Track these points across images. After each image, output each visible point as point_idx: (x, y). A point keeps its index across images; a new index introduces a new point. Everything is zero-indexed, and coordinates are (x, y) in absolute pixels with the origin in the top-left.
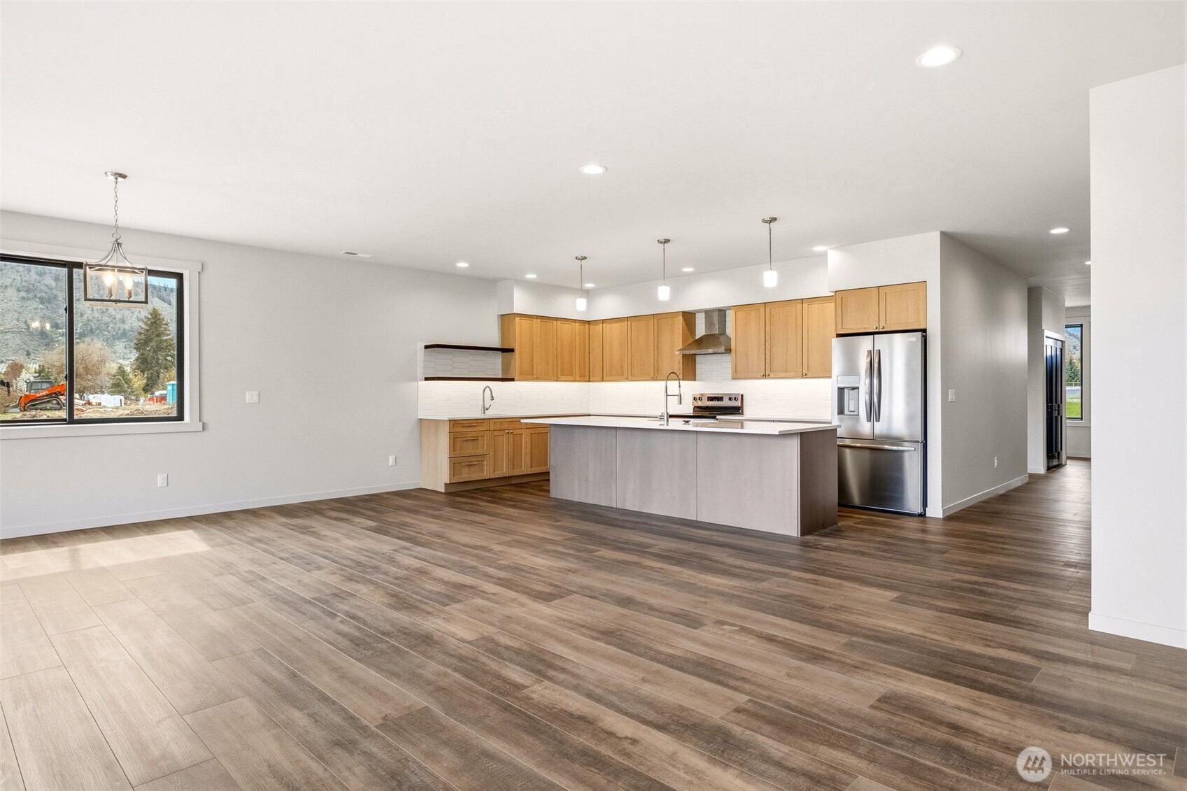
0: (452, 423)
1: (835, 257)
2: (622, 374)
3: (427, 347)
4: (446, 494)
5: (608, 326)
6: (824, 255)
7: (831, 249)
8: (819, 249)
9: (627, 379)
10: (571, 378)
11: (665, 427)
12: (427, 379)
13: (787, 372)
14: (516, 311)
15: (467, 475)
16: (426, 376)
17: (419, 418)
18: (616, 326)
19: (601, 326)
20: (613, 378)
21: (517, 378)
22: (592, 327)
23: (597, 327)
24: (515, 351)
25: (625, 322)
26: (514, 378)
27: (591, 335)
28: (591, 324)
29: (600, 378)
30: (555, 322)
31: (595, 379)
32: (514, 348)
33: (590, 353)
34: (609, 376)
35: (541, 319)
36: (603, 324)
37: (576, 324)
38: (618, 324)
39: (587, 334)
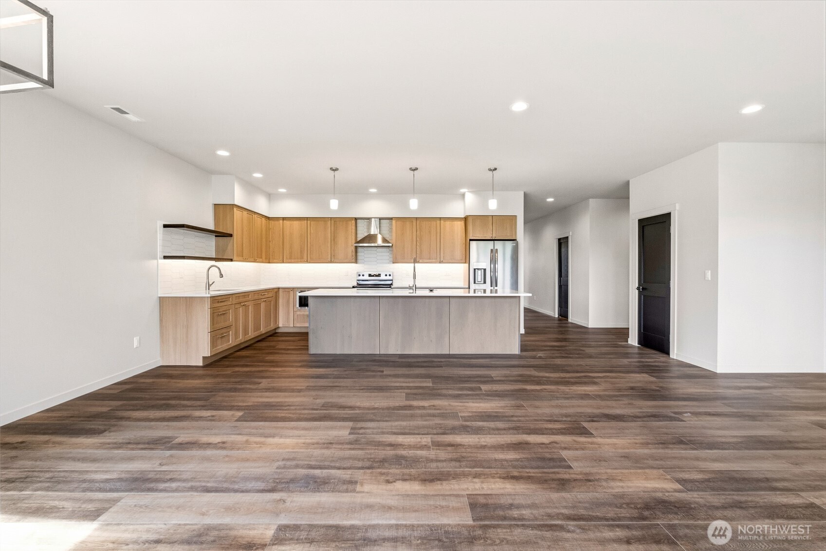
0: (212, 299)
1: (470, 198)
2: (302, 258)
3: (165, 226)
4: (203, 367)
5: (287, 223)
6: (463, 195)
7: (468, 192)
8: (463, 191)
9: (307, 262)
10: (252, 260)
11: (414, 294)
12: (165, 257)
13: (430, 259)
14: (236, 203)
15: (223, 346)
16: (166, 255)
17: (159, 296)
18: (296, 223)
19: (281, 222)
20: (293, 261)
21: (235, 259)
22: (272, 222)
23: (276, 222)
24: (233, 236)
25: (305, 221)
26: (232, 259)
27: (270, 228)
28: (271, 220)
29: (281, 260)
30: (254, 215)
31: (275, 261)
32: (232, 234)
33: (270, 242)
34: (289, 259)
35: (247, 212)
36: (284, 221)
37: (264, 219)
38: (298, 222)
39: (268, 227)
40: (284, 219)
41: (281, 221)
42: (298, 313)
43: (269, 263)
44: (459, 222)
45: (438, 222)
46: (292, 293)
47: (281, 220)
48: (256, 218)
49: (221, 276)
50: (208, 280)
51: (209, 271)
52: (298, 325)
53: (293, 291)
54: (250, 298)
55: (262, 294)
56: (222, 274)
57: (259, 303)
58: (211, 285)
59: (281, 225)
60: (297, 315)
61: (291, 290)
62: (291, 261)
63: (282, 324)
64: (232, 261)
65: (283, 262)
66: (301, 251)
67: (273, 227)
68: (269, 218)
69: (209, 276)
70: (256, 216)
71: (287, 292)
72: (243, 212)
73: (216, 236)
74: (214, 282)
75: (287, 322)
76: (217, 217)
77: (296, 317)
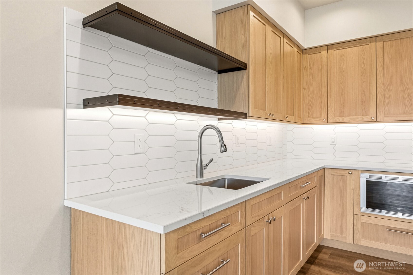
2: (365, 113)
20: (346, 119)
21: (250, 114)
22: (308, 57)
24: (247, 68)
25: (371, 44)
26: (246, 113)
27: (305, 67)
28: (306, 54)
29: (323, 119)
30: (282, 38)
31: (313, 120)
32: (246, 64)
33: (305, 89)
34: (339, 117)
35: (272, 27)
36: (328, 51)
37: (296, 49)
38: (356, 48)
39: (302, 65)
40: (328, 47)
41: (324, 53)
42: (364, 219)
43: (303, 124)
46: (350, 179)
47: (323, 50)
48: (285, 44)
49: (224, 148)
50: (199, 155)
51: (203, 136)
52: (365, 243)
53: (352, 175)
54: (282, 199)
55: (303, 186)
56: (225, 145)
57: (297, 204)
58: (206, 166)
59: (325, 59)
60: (361, 222)
61: (349, 173)
62: (343, 119)
63: (331, 235)
64: (246, 118)
65: (328, 123)
66: (362, 101)
67: (310, 64)
68: (302, 51)
69: (202, 144)
70: (285, 40)
71: (341, 177)
72: (265, 25)
73: (220, 72)
74: (211, 161)
75: (341, 233)
76: (220, 36)
77: (359, 226)
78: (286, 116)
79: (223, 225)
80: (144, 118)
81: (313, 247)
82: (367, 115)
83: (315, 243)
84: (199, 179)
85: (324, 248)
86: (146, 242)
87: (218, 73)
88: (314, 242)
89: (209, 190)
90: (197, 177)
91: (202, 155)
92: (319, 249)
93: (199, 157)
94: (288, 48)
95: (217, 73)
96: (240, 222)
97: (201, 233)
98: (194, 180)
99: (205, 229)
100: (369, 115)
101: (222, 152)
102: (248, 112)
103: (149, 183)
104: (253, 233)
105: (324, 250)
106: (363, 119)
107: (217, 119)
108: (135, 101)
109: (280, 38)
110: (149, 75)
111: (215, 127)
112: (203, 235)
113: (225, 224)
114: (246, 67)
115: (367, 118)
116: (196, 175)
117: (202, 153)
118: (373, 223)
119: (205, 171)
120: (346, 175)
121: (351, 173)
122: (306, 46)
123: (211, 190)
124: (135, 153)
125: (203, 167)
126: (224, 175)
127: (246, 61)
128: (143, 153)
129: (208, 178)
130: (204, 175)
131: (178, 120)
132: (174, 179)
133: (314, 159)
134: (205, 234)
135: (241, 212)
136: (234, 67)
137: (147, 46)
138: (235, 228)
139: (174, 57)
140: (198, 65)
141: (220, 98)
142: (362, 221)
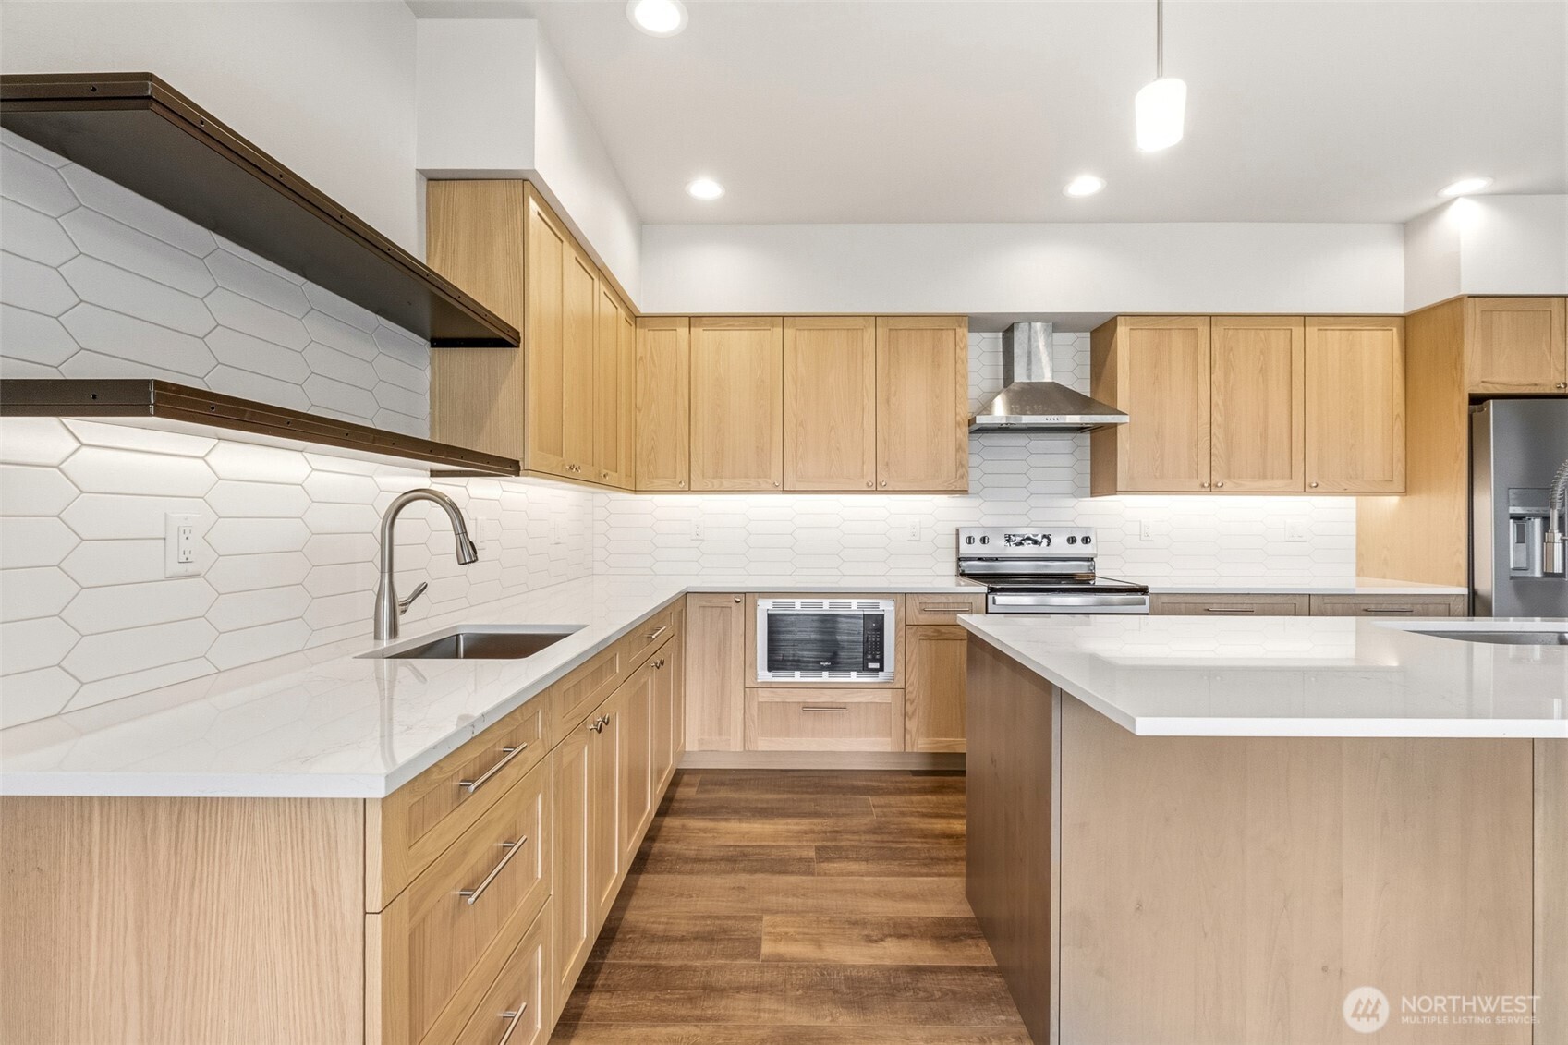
2: (762, 472)
13: (1264, 476)
14: (538, 171)
18: (739, 339)
19: (683, 331)
20: (727, 484)
21: (530, 464)
22: (647, 336)
23: (665, 336)
24: (521, 344)
25: (775, 329)
26: (518, 462)
27: (641, 358)
28: (643, 326)
29: (680, 483)
30: (596, 280)
31: (657, 484)
32: (518, 333)
33: (640, 411)
34: (714, 478)
35: (576, 250)
36: (692, 329)
37: (622, 312)
38: (746, 332)
39: (633, 352)
40: (693, 320)
42: (764, 696)
43: (635, 491)
44: (1379, 333)
45: (1297, 331)
46: (737, 613)
47: (682, 325)
48: (603, 295)
49: (468, 552)
50: (387, 575)
51: (397, 521)
52: (763, 744)
53: (742, 604)
54: (618, 671)
55: (654, 637)
56: (471, 543)
57: (643, 680)
58: (405, 604)
59: (684, 346)
60: (759, 703)
61: (736, 601)
62: (721, 484)
63: (699, 741)
64: (517, 473)
65: (690, 490)
66: (757, 447)
67: (651, 353)
68: (636, 318)
69: (395, 542)
70: (603, 288)
71: (719, 610)
72: (562, 242)
73: (437, 342)
74: (421, 590)
75: (720, 734)
76: (439, 244)
77: (755, 712)
78: (605, 472)
79: (510, 752)
80: (201, 462)
81: (667, 776)
82: (765, 477)
83: (671, 765)
84: (386, 643)
85: (684, 774)
86: (303, 837)
87: (432, 346)
88: (669, 764)
89: (415, 671)
90: (377, 637)
91: (395, 575)
92: (678, 777)
93: (387, 581)
94: (607, 307)
95: (429, 343)
96: (540, 737)
97: (462, 781)
98: (370, 646)
99: (471, 771)
100: (770, 478)
101: (463, 564)
102: (523, 459)
103: (220, 672)
104: (566, 760)
105: (685, 778)
106: (759, 484)
107: (429, 473)
108: (213, 408)
109: (593, 279)
110: (218, 325)
111: (442, 496)
112: (469, 786)
113: (515, 748)
114: (519, 342)
115: (767, 483)
116: (373, 630)
117: (395, 568)
118: (778, 700)
119: (401, 619)
120: (729, 605)
121: (739, 600)
122: (643, 309)
123: (419, 669)
124: (168, 575)
125: (399, 609)
126: (456, 627)
127: (518, 327)
128: (197, 575)
129: (414, 639)
130: (401, 629)
131: (314, 473)
132: (302, 650)
133: (656, 575)
134: (473, 781)
135: (544, 712)
136: (485, 335)
137: (213, 230)
138: (531, 756)
139: (303, 280)
140: (377, 313)
141: (437, 413)
142: (760, 700)
